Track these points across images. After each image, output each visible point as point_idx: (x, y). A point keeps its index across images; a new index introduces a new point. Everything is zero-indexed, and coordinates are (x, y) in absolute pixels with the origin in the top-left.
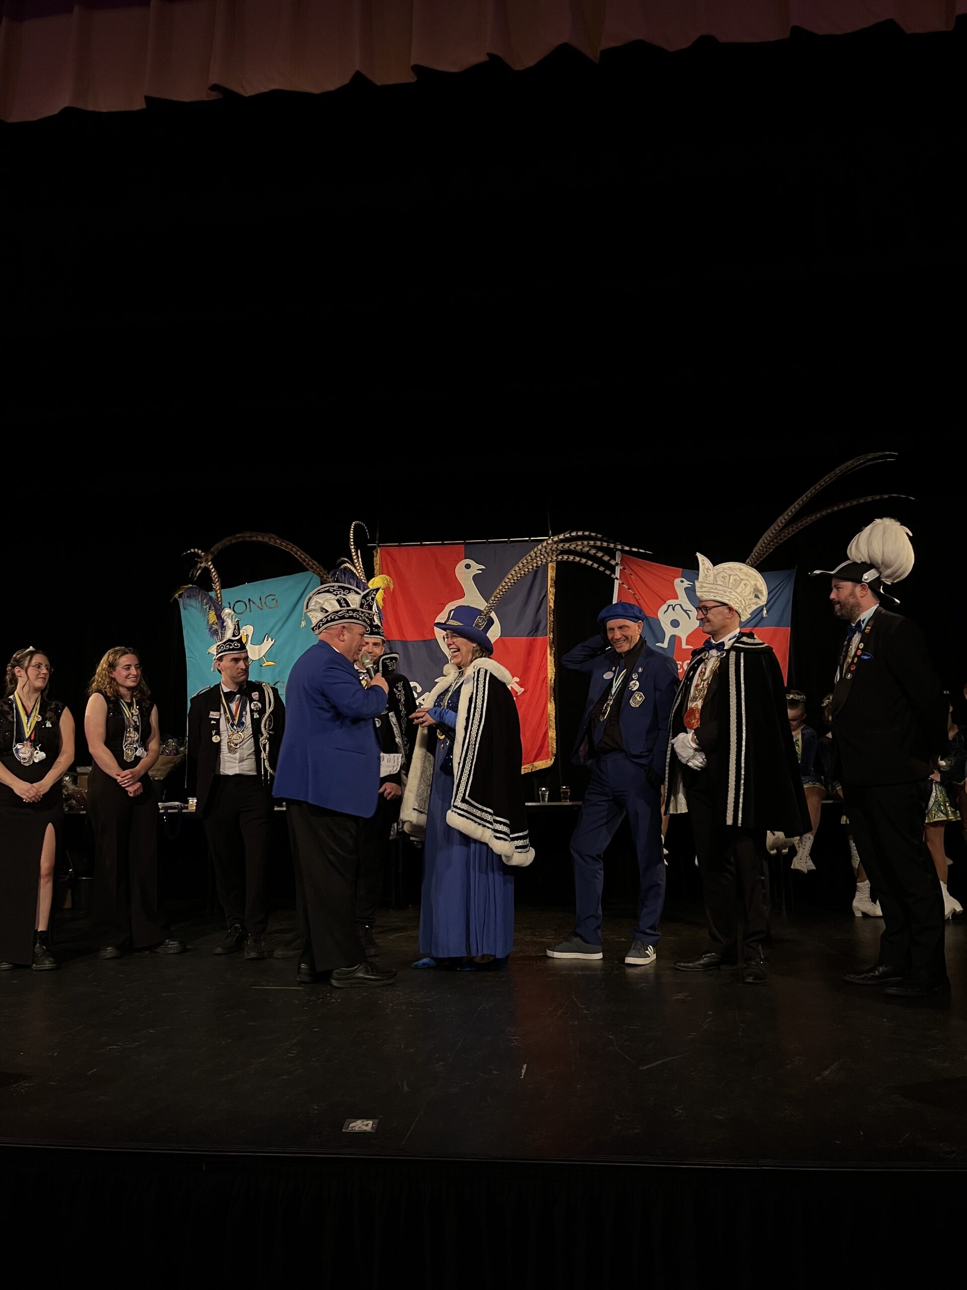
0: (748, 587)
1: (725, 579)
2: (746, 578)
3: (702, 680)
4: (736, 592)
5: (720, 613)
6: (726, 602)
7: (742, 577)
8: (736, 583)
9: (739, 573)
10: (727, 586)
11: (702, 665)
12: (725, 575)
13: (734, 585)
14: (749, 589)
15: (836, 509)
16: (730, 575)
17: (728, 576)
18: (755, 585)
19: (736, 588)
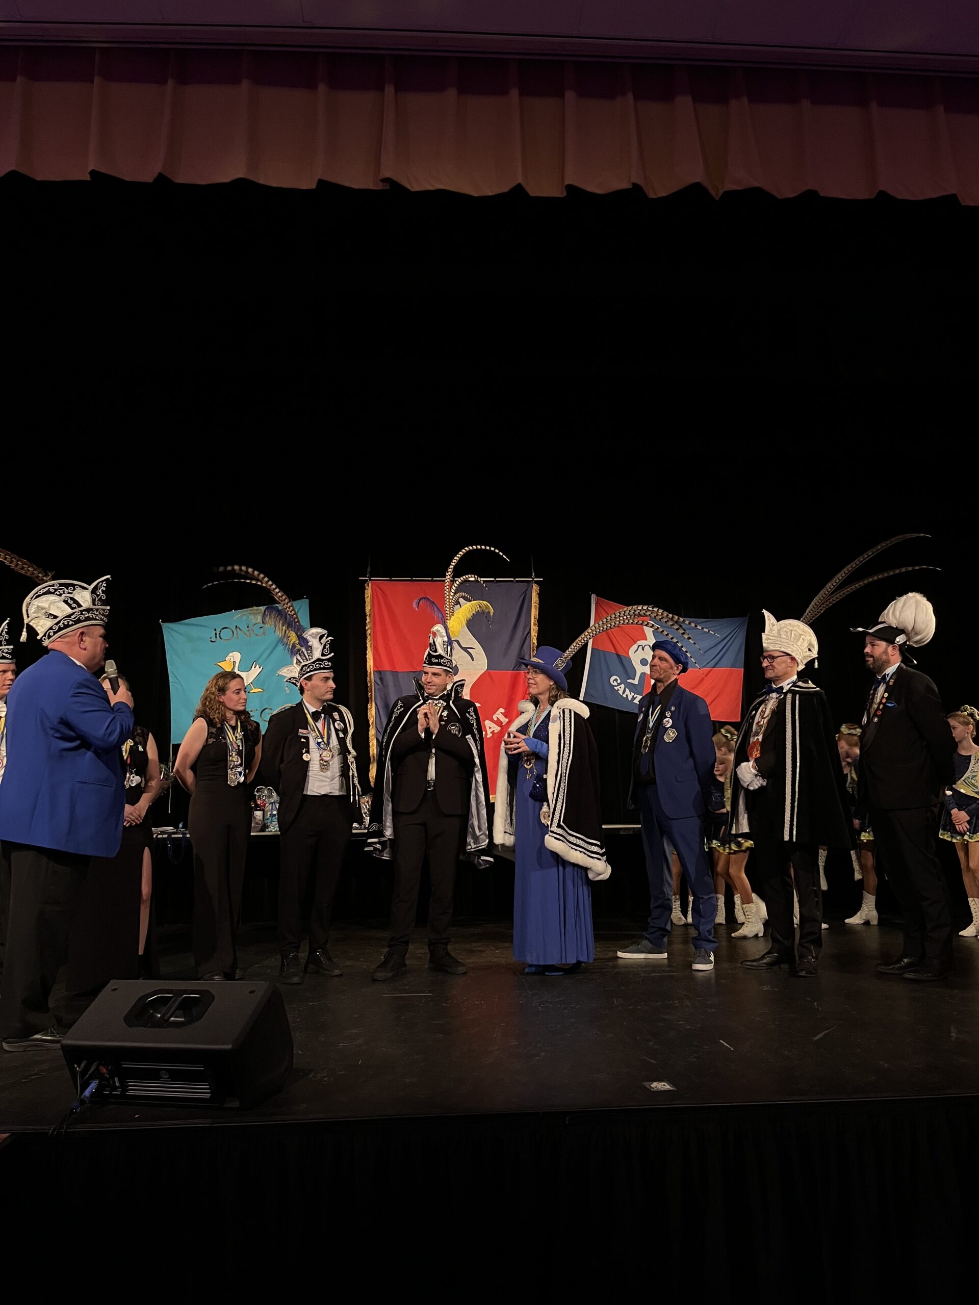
0: (806, 641)
1: (787, 634)
2: (804, 634)
3: (763, 718)
4: (797, 645)
5: (784, 662)
6: (790, 652)
7: (801, 633)
8: (796, 637)
9: (798, 630)
10: (789, 639)
11: (763, 706)
12: (787, 630)
13: (794, 639)
14: (806, 644)
15: (876, 578)
16: (791, 630)
17: (789, 631)
18: (810, 640)
19: (797, 642)
